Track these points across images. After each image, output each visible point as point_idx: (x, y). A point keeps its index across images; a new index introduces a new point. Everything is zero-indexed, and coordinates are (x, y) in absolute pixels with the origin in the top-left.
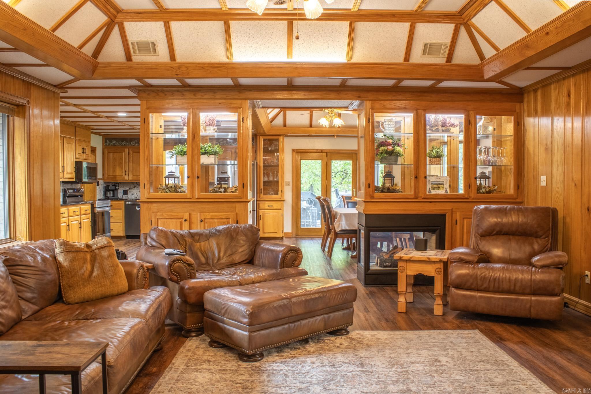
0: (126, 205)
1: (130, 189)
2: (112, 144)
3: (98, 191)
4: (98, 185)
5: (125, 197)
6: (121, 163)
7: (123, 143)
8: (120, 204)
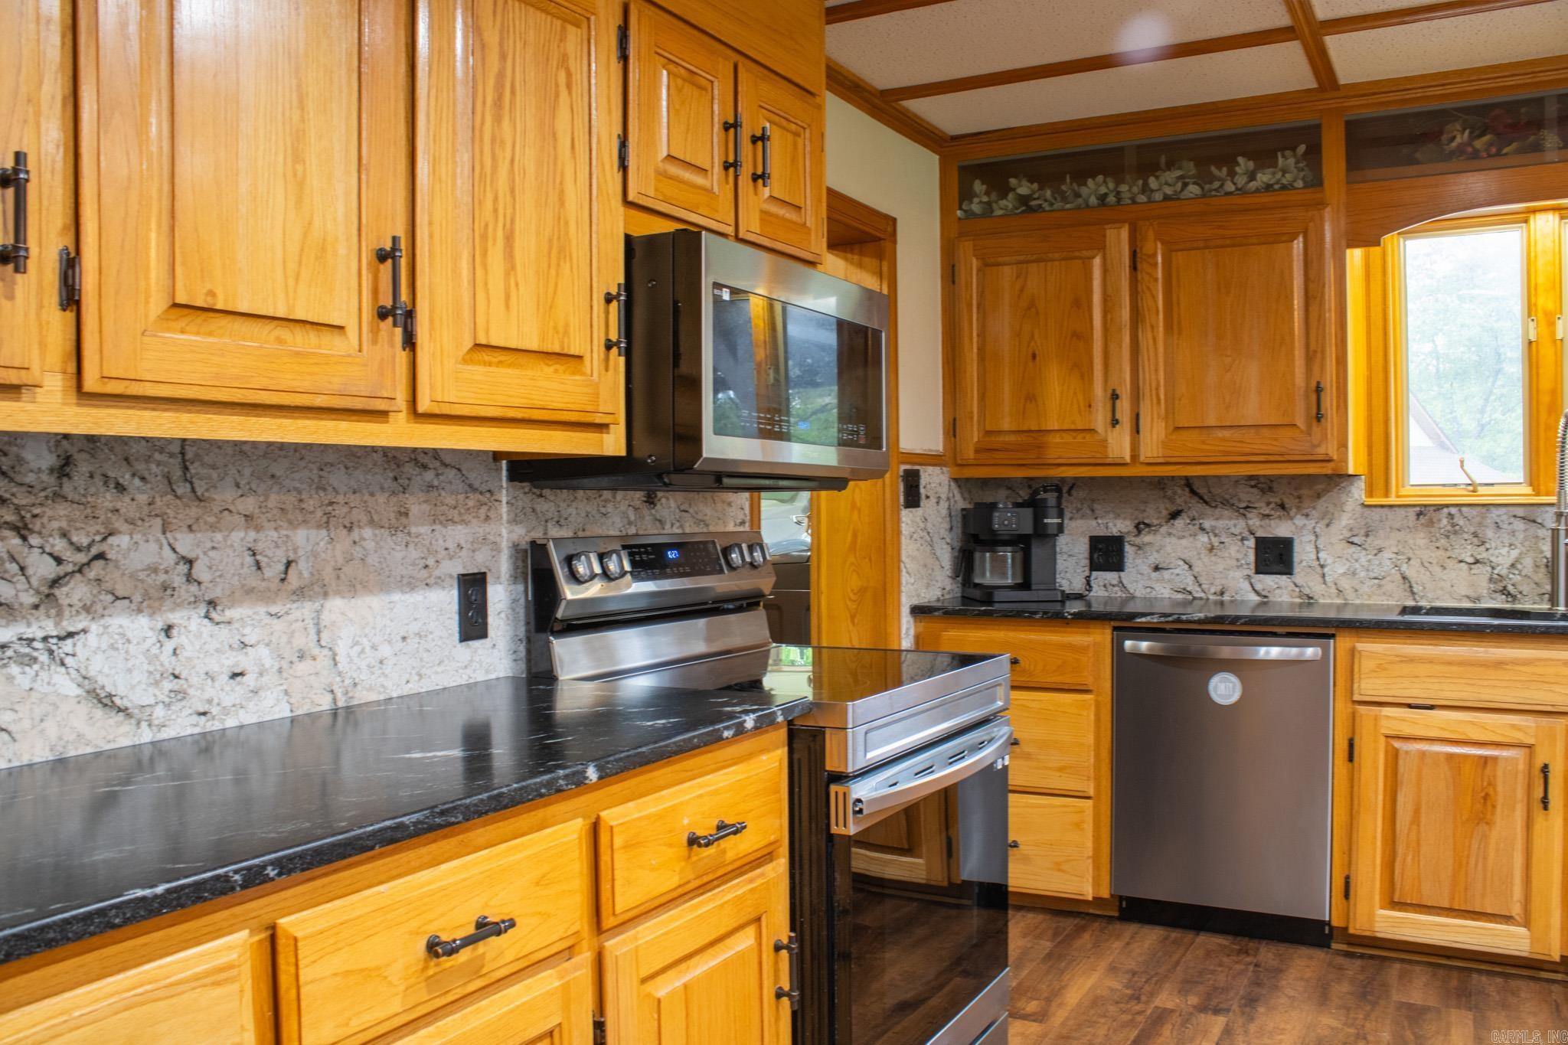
0: (1122, 661)
1: (1140, 527)
2: (1009, 202)
3: (910, 550)
4: (913, 499)
5: (1104, 588)
6: (1083, 337)
7: (1094, 188)
8: (1083, 649)
